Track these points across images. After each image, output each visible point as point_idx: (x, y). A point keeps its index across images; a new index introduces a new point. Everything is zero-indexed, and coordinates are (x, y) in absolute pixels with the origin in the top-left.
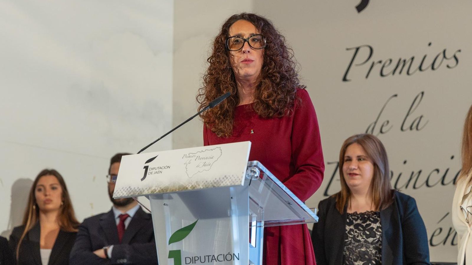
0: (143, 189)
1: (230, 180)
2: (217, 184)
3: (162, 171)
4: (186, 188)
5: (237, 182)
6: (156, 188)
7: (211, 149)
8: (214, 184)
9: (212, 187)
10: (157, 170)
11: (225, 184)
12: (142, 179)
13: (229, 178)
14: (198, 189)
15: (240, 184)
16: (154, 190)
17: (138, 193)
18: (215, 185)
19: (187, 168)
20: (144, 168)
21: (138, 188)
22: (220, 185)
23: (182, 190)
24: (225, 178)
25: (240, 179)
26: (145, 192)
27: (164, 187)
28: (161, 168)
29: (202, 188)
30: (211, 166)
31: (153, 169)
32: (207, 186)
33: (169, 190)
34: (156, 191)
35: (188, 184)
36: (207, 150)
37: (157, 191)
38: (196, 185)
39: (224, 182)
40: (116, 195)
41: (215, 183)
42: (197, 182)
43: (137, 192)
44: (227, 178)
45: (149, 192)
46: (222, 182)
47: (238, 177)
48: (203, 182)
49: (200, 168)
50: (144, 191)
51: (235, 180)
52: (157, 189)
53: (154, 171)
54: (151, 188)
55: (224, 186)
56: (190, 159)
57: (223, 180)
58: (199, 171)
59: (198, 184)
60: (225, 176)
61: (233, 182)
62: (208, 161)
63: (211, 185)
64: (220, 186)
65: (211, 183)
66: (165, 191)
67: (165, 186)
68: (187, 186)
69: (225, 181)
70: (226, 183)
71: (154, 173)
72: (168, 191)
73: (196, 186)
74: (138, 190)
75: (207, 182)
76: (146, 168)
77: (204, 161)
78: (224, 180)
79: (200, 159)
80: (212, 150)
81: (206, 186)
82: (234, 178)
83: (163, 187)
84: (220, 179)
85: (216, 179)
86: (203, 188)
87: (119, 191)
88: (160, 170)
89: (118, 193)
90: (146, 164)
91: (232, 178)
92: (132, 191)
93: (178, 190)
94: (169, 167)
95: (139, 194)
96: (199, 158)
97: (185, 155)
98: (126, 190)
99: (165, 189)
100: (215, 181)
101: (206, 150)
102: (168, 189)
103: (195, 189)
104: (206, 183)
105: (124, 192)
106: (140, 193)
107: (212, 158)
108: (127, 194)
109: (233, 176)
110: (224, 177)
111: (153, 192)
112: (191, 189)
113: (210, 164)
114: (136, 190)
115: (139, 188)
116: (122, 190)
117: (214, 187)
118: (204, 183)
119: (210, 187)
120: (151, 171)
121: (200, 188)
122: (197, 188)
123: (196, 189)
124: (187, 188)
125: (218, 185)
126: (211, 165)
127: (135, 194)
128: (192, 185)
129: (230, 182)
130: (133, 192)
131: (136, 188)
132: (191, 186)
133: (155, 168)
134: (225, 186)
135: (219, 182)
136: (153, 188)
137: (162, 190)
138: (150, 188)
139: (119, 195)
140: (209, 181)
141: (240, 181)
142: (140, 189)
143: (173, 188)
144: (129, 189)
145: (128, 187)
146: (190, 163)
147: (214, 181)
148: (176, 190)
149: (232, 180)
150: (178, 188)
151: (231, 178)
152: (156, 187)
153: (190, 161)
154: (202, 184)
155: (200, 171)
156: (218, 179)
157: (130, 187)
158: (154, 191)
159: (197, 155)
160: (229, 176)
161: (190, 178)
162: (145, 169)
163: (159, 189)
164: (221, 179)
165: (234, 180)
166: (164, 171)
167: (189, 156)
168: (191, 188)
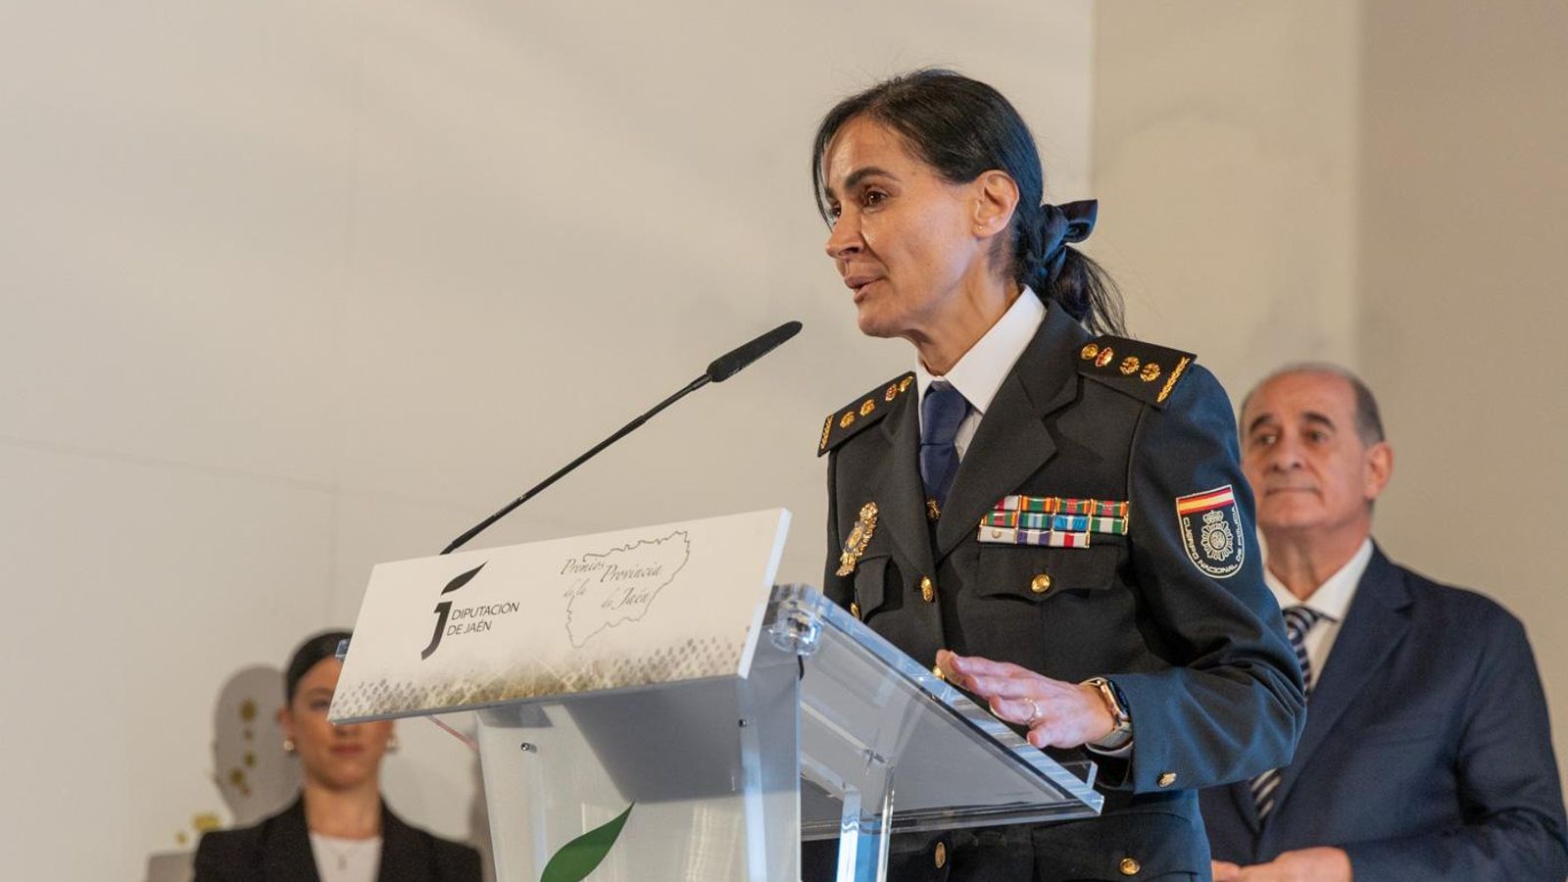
0: (423, 689)
1: (703, 657)
2: (659, 674)
3: (491, 622)
4: (558, 686)
5: (725, 663)
6: (466, 687)
7: (657, 540)
8: (649, 671)
9: (643, 683)
10: (477, 620)
11: (686, 674)
12: (426, 654)
13: (700, 648)
14: (597, 690)
15: (732, 672)
16: (457, 692)
17: (405, 704)
18: (653, 676)
19: (570, 612)
20: (436, 611)
21: (409, 685)
22: (669, 674)
23: (546, 693)
24: (688, 651)
25: (734, 655)
26: (428, 699)
27: (492, 684)
28: (489, 611)
29: (609, 685)
30: (649, 604)
31: (463, 614)
32: (627, 680)
33: (505, 692)
34: (463, 696)
35: (568, 673)
36: (642, 544)
37: (468, 696)
38: (591, 674)
39: (683, 665)
40: (338, 712)
41: (654, 667)
42: (596, 664)
43: (406, 698)
44: (694, 649)
45: (441, 700)
46: (677, 665)
47: (730, 647)
48: (615, 663)
49: (612, 609)
50: (426, 696)
51: (721, 656)
52: (470, 689)
53: (467, 621)
54: (451, 686)
55: (681, 678)
56: (583, 576)
57: (680, 657)
58: (608, 623)
59: (598, 673)
60: (690, 643)
61: (712, 665)
62: (641, 585)
63: (639, 675)
64: (668, 680)
65: (641, 669)
66: (492, 696)
67: (495, 678)
68: (564, 680)
69: (687, 662)
70: (688, 667)
71: (464, 629)
72: (501, 699)
73: (590, 680)
74: (409, 691)
75: (627, 662)
76: (444, 609)
77: (629, 583)
78: (682, 656)
79: (617, 579)
80: (659, 543)
81: (623, 678)
82: (718, 647)
83: (486, 681)
84: (670, 651)
85: (658, 653)
86: (615, 687)
87: (348, 695)
88: (487, 618)
89: (345, 703)
90: (446, 594)
91: (712, 649)
92: (390, 696)
93: (532, 695)
94: (514, 607)
95: (408, 707)
96: (615, 572)
97: (570, 561)
98: (370, 692)
99: (492, 692)
100: (656, 660)
101: (639, 542)
102: (503, 689)
103: (588, 692)
104: (626, 669)
105: (363, 700)
106: (413, 704)
107: (655, 573)
108: (372, 705)
109: (714, 641)
110: (684, 643)
111: (454, 701)
112: (574, 690)
113: (647, 595)
114: (402, 692)
115: (413, 686)
116: (359, 694)
117: (649, 682)
118: (620, 669)
119: (635, 683)
120: (456, 623)
121: (604, 688)
122: (596, 687)
123: (590, 689)
124: (562, 687)
125: (663, 676)
126: (648, 599)
127: (398, 707)
128: (580, 673)
129: (701, 665)
130: (391, 699)
131: (403, 687)
132: (575, 678)
133: (470, 610)
134: (683, 681)
135: (666, 665)
136: (456, 688)
137: (483, 692)
138: (445, 687)
139: (348, 713)
140: (634, 662)
141: (735, 659)
142: (413, 690)
143: (519, 688)
144: (381, 690)
145: (377, 684)
146: (582, 593)
147: (650, 659)
148: (525, 695)
149: (708, 657)
150: (533, 688)
151: (705, 649)
152: (466, 681)
153: (583, 585)
154: (613, 670)
155: (612, 624)
156: (664, 652)
157: (384, 682)
158: (458, 695)
159: (608, 561)
160: (702, 642)
161: (575, 647)
162: (439, 614)
163: (474, 689)
164: (676, 652)
165: (715, 654)
166: (495, 620)
167: (584, 567)
168: (574, 685)
